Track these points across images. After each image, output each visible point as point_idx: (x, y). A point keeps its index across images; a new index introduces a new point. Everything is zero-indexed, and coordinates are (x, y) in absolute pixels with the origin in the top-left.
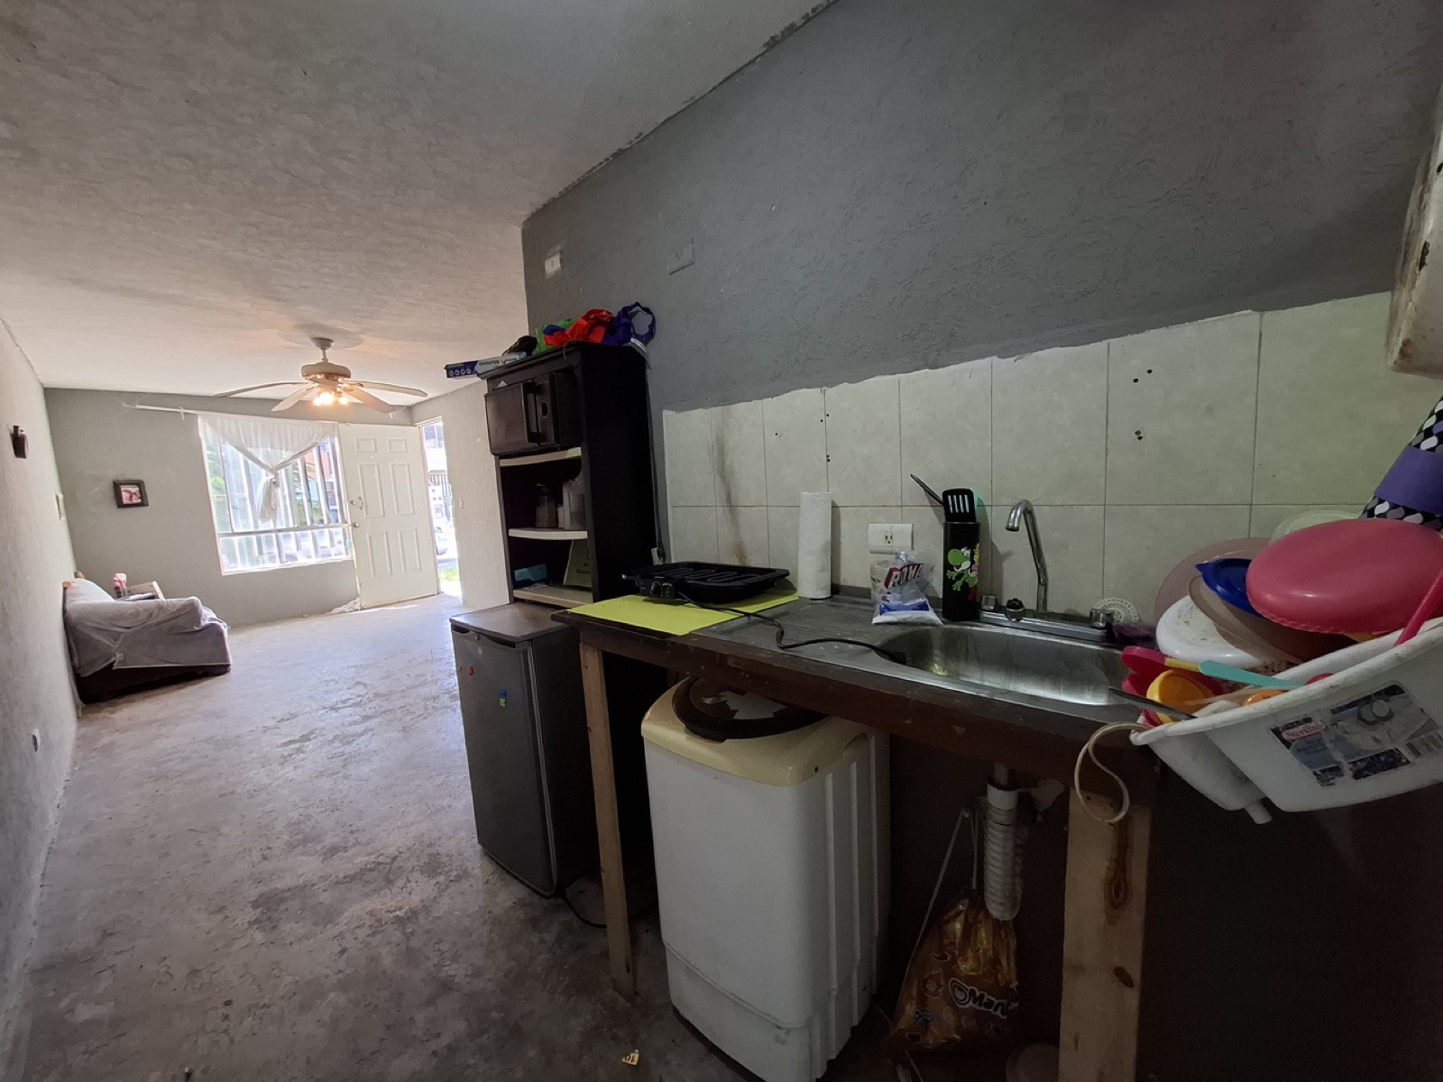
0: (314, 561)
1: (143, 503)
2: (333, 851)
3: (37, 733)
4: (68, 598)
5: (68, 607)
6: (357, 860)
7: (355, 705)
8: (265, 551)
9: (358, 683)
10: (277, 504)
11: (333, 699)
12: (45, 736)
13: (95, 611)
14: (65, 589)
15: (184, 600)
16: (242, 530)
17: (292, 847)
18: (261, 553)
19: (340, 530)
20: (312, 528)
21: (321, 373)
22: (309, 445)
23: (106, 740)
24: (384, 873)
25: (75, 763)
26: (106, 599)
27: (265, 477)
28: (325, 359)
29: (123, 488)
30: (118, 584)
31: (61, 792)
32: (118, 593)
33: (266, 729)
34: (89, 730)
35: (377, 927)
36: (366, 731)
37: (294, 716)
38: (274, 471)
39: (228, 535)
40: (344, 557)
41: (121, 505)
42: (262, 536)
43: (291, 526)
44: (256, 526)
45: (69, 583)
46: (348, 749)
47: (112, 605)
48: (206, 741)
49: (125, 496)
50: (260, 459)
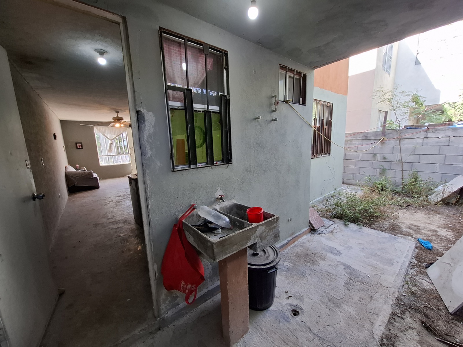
0: (122, 163)
1: (82, 148)
2: (109, 219)
3: (59, 194)
4: (66, 170)
5: (66, 171)
6: (113, 220)
7: (123, 196)
8: (110, 160)
9: (125, 192)
10: (112, 149)
11: (119, 195)
12: (61, 196)
13: (71, 173)
14: (65, 168)
15: (90, 171)
16: (104, 155)
17: (102, 218)
18: (109, 161)
19: (128, 155)
20: (121, 155)
21: (116, 119)
22: (120, 134)
23: (73, 200)
24: (117, 222)
25: (67, 203)
26: (74, 170)
27: (110, 142)
28: (118, 116)
29: (78, 144)
30: (77, 167)
31: (64, 207)
32: (77, 169)
33: (104, 199)
34: (70, 198)
35: (112, 228)
36: (123, 201)
37: (110, 197)
38: (112, 140)
39: (101, 156)
40: (129, 163)
41: (77, 148)
42: (109, 156)
43: (116, 154)
44: (108, 154)
45: (66, 166)
46: (118, 204)
47: (75, 171)
48: (92, 201)
49: (78, 146)
50: (108, 138)
